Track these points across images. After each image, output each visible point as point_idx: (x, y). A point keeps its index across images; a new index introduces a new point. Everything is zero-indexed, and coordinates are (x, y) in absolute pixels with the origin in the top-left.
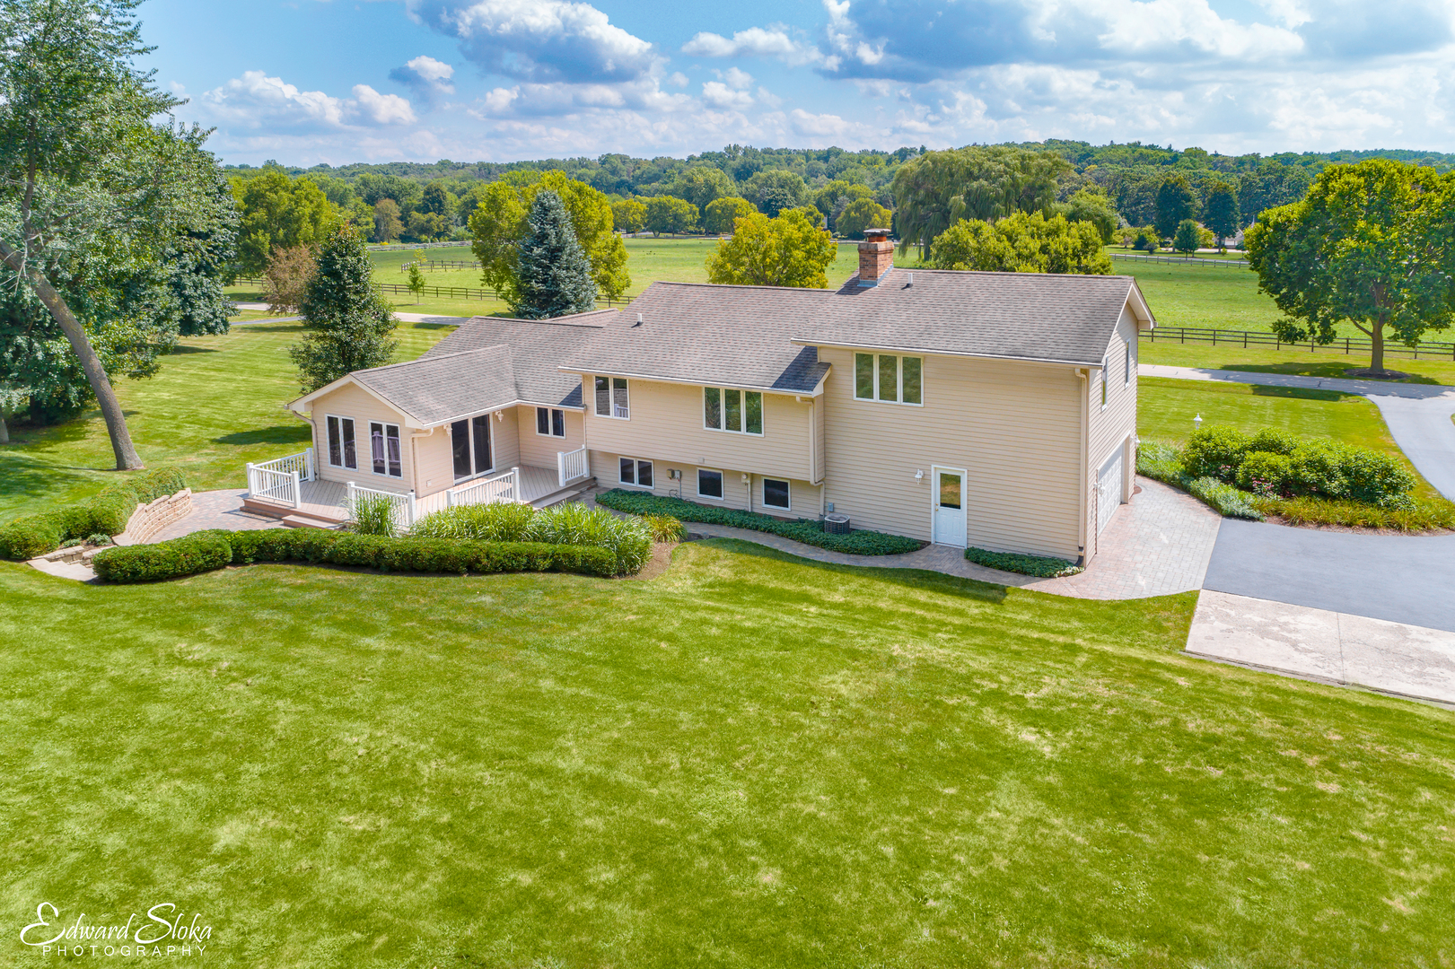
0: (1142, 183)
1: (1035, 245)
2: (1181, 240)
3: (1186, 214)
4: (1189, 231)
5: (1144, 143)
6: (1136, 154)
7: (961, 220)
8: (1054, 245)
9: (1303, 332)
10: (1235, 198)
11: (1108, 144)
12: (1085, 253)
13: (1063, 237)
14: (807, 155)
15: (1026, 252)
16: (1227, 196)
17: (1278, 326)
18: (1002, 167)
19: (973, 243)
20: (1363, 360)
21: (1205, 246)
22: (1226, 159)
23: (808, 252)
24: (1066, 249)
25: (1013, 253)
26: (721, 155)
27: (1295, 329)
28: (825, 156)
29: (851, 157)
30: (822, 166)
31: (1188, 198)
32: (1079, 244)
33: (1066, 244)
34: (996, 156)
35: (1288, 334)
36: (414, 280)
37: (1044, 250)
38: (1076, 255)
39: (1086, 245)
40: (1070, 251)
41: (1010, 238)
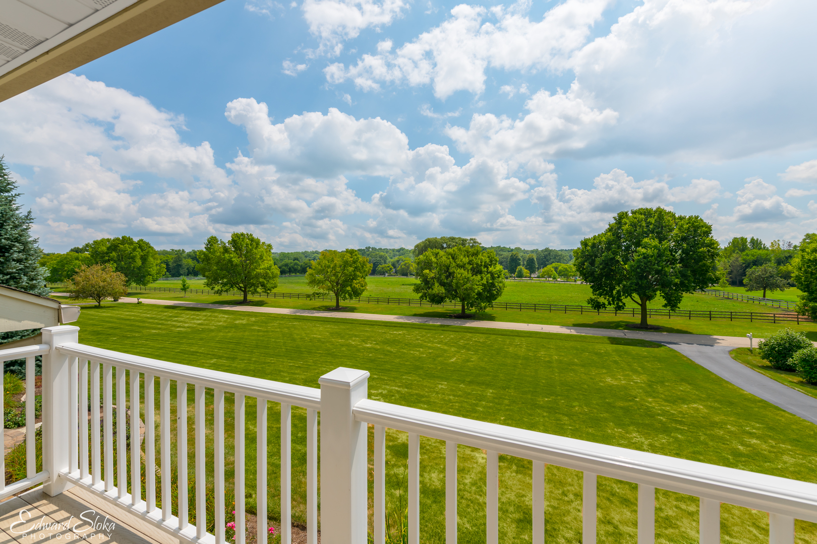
0: (503, 256)
1: (466, 260)
2: (518, 274)
3: (519, 265)
4: (520, 271)
5: (502, 246)
6: (500, 249)
7: (429, 249)
8: (476, 260)
9: (604, 304)
10: (535, 260)
11: (490, 247)
12: (491, 265)
13: (480, 256)
14: (393, 250)
15: (461, 264)
16: (533, 259)
17: (591, 301)
18: (454, 244)
19: (434, 259)
20: (637, 319)
21: (526, 277)
22: (528, 251)
23: (356, 268)
24: (482, 262)
25: (454, 264)
26: (364, 250)
27: (599, 303)
28: (399, 251)
29: (407, 250)
30: (398, 253)
31: (520, 260)
32: (488, 260)
33: (482, 259)
34: (452, 240)
35: (598, 306)
36: (184, 286)
37: (470, 263)
38: (486, 266)
39: (491, 261)
40: (483, 263)
41: (453, 258)
